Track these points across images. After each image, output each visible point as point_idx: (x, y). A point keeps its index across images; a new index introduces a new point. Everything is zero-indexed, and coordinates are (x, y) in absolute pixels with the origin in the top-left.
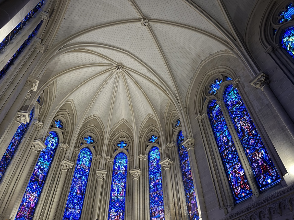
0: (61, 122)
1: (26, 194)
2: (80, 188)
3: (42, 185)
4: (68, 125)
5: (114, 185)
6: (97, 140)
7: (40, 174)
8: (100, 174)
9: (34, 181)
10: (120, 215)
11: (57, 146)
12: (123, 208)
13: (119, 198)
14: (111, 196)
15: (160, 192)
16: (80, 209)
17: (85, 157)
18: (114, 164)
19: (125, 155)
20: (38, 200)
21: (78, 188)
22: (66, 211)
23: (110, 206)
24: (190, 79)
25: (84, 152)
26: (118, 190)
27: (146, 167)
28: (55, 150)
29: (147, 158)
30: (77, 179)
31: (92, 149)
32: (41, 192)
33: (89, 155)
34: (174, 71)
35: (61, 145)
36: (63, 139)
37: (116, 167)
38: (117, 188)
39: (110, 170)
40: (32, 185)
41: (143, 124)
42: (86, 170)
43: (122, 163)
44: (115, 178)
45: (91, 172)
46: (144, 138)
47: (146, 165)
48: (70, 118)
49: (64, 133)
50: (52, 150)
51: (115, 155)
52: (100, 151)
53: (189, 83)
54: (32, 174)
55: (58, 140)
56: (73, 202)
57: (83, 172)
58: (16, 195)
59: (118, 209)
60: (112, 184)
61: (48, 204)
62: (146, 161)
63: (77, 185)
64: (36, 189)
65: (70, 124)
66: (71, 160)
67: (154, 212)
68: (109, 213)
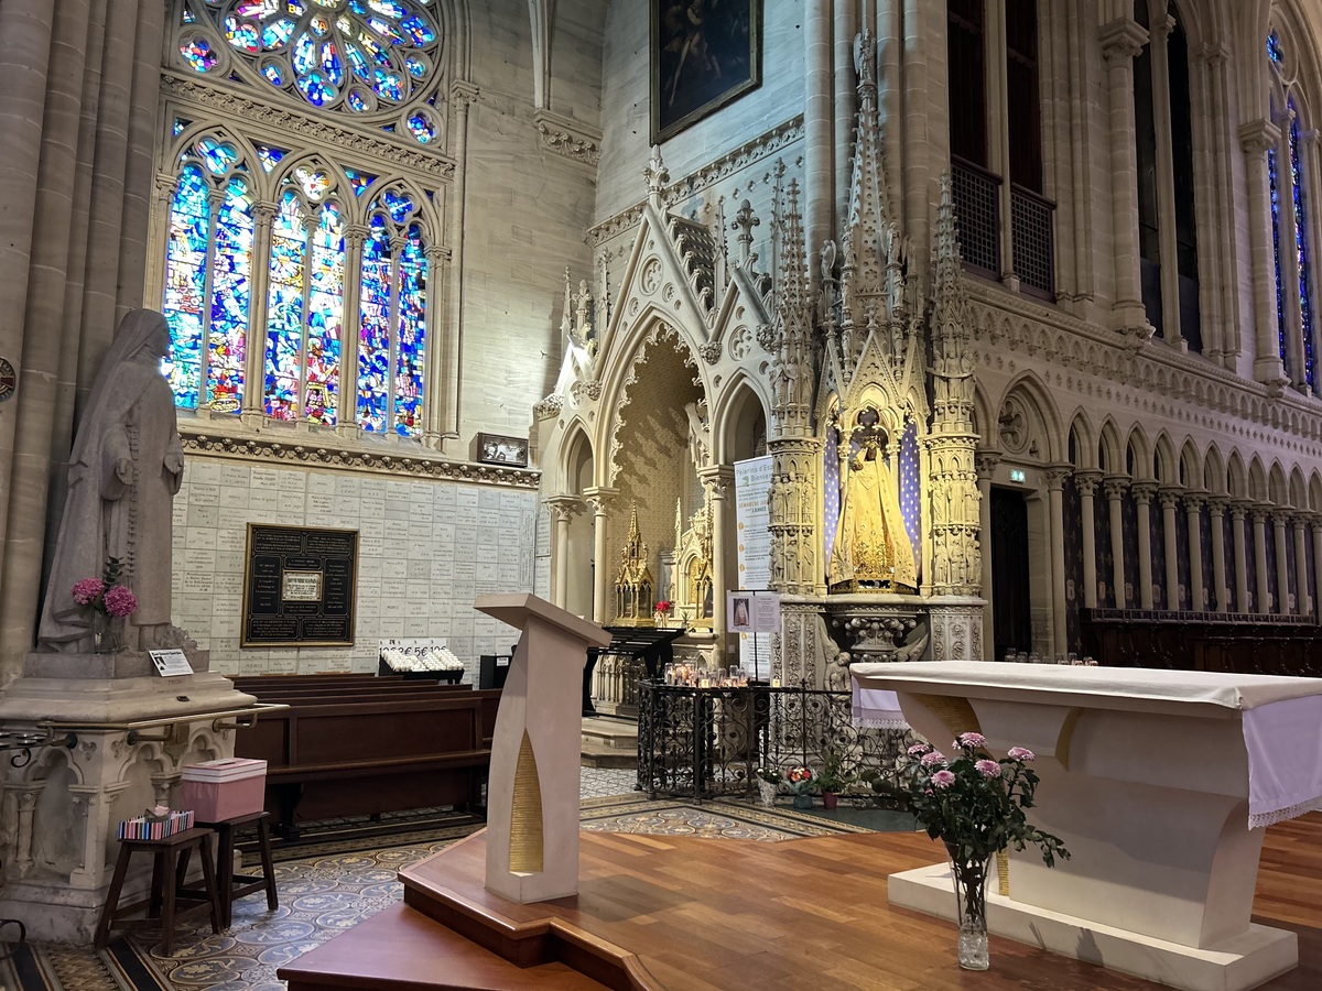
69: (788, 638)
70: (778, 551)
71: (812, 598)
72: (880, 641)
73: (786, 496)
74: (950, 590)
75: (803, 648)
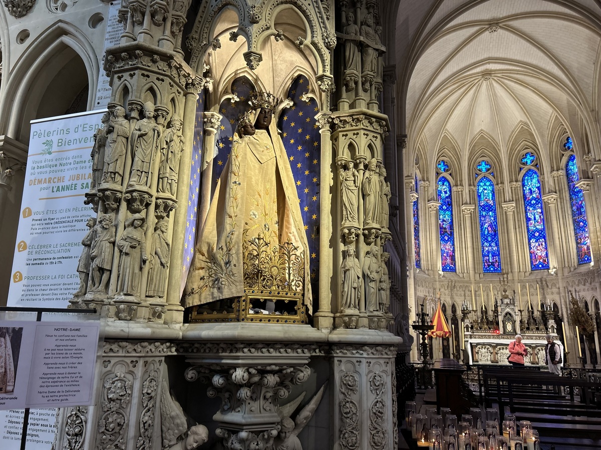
0: (444, 163)
1: (442, 246)
2: (490, 225)
3: (452, 234)
4: (452, 162)
5: (528, 214)
6: (493, 164)
7: (446, 225)
8: (507, 207)
9: (443, 234)
10: (542, 245)
11: (450, 191)
12: (544, 238)
13: (538, 227)
14: (528, 226)
15: (584, 216)
16: (497, 245)
17: (485, 189)
18: (523, 188)
19: (536, 173)
20: (454, 248)
21: (488, 226)
22: (484, 250)
23: (528, 237)
24: (592, 63)
25: (482, 184)
26: (535, 219)
27: (564, 186)
28: (450, 196)
29: (565, 174)
30: (485, 217)
31: (491, 177)
32: (454, 240)
33: (490, 185)
34: (564, 60)
35: (454, 189)
36: (454, 182)
37: (527, 191)
38: (533, 216)
39: (519, 198)
40: (443, 238)
41: (551, 123)
42: (491, 205)
43: (533, 184)
44: (528, 205)
45: (497, 206)
46: (556, 144)
47: (564, 184)
48: (452, 154)
49: (452, 174)
50: (447, 197)
51: (522, 176)
52: (501, 178)
53: (593, 69)
54: (439, 228)
55: (449, 184)
56: (487, 240)
57: (488, 208)
58: (435, 253)
59: (539, 239)
60: (526, 212)
61: (464, 250)
62: (563, 178)
63: (486, 223)
64: (448, 240)
65: (455, 161)
66: (470, 204)
67: (581, 239)
68: (530, 244)
69: (103, 412)
70: (103, 239)
71: (158, 328)
72: (268, 406)
73: (132, 143)
74: (365, 321)
75: (132, 432)
